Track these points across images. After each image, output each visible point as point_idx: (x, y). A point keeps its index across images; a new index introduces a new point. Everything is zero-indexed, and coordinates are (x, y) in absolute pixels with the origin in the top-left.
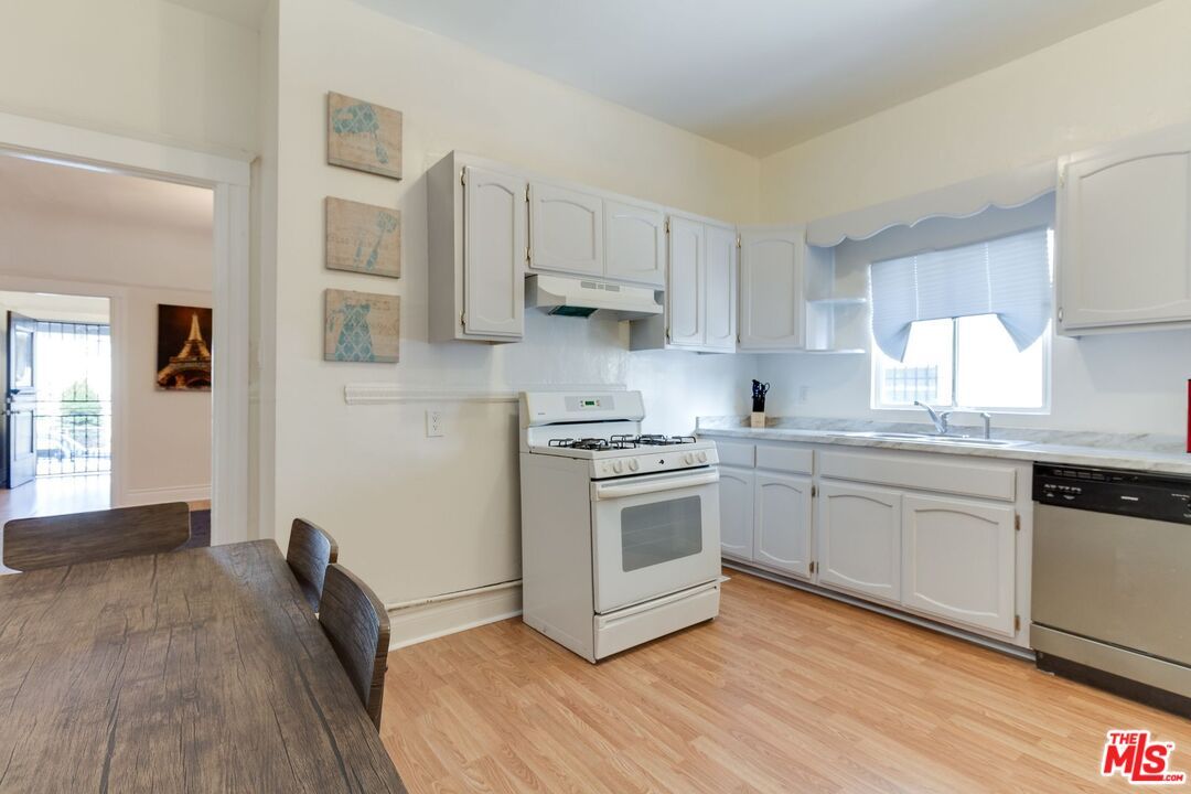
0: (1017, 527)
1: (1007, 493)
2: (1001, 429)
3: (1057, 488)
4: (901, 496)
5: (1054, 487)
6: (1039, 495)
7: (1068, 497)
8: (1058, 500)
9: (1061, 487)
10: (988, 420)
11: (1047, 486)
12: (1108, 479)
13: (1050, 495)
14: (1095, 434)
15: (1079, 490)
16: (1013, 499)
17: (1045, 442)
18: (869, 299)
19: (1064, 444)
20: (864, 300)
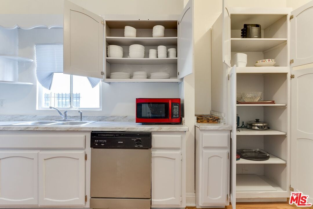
0: (86, 159)
1: (82, 146)
2: (87, 117)
3: (99, 141)
4: (38, 153)
5: (98, 141)
6: (93, 146)
7: (102, 145)
8: (99, 147)
9: (100, 141)
10: (81, 114)
11: (96, 141)
12: (114, 136)
13: (96, 144)
14: (114, 116)
15: (106, 141)
16: (84, 148)
17: (100, 121)
18: (35, 60)
19: (106, 121)
20: (32, 60)
